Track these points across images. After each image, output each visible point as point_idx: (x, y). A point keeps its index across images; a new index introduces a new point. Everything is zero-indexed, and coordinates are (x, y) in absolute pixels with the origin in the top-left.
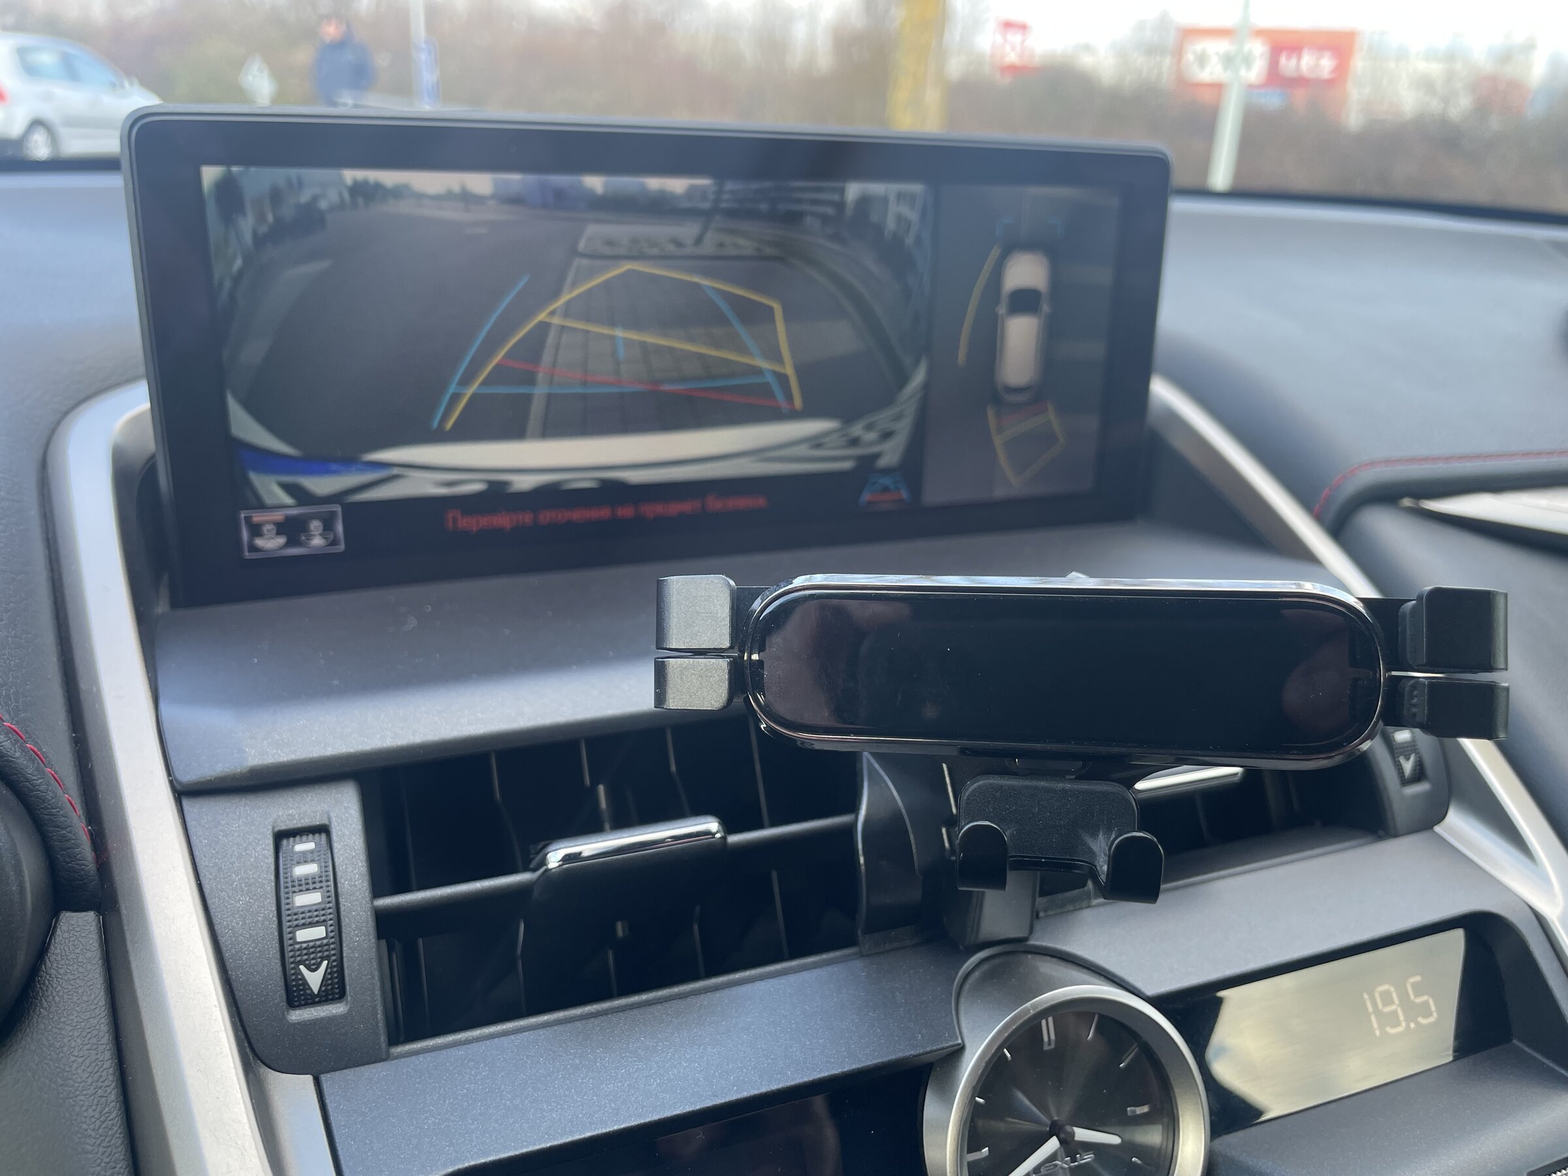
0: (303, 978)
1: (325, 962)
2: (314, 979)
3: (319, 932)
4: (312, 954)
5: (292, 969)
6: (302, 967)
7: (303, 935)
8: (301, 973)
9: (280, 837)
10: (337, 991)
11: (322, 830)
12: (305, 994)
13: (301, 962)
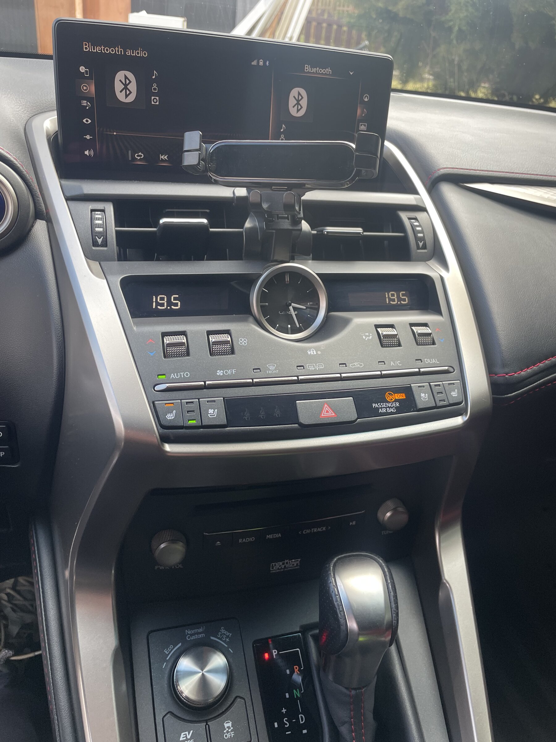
0: (97, 240)
1: (102, 237)
2: (100, 241)
3: (101, 229)
4: (100, 234)
5: (94, 237)
6: (96, 237)
7: (97, 229)
8: (96, 238)
9: (92, 211)
10: (105, 245)
11: (103, 211)
12: (97, 244)
13: (96, 236)
